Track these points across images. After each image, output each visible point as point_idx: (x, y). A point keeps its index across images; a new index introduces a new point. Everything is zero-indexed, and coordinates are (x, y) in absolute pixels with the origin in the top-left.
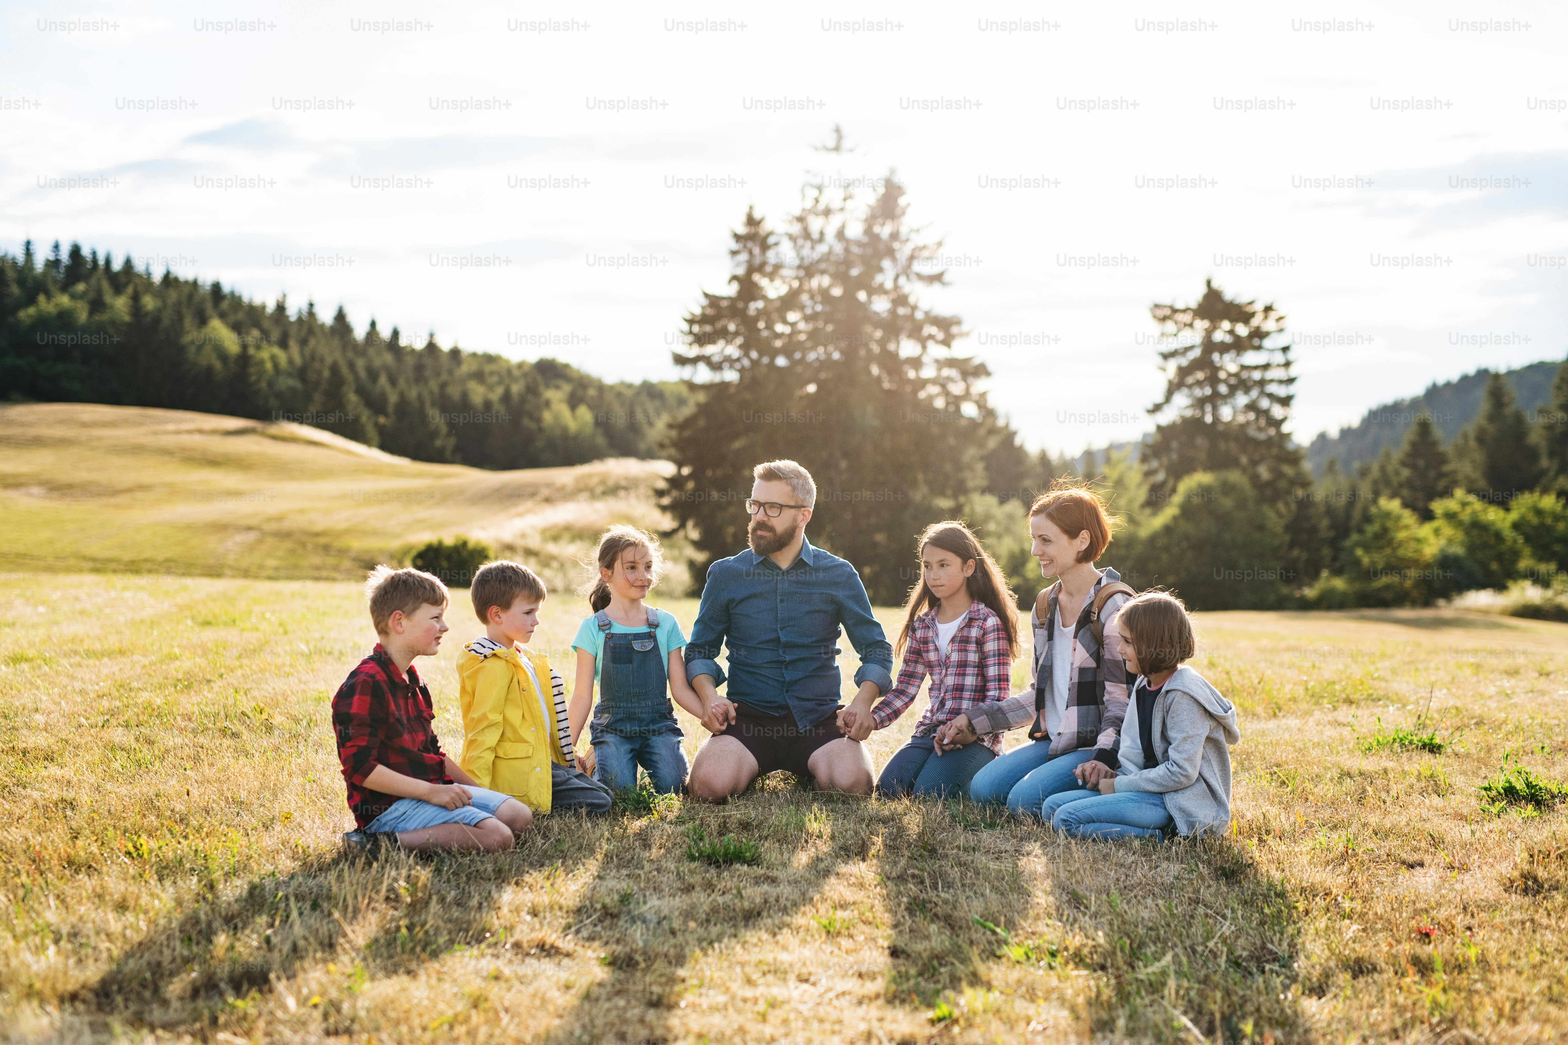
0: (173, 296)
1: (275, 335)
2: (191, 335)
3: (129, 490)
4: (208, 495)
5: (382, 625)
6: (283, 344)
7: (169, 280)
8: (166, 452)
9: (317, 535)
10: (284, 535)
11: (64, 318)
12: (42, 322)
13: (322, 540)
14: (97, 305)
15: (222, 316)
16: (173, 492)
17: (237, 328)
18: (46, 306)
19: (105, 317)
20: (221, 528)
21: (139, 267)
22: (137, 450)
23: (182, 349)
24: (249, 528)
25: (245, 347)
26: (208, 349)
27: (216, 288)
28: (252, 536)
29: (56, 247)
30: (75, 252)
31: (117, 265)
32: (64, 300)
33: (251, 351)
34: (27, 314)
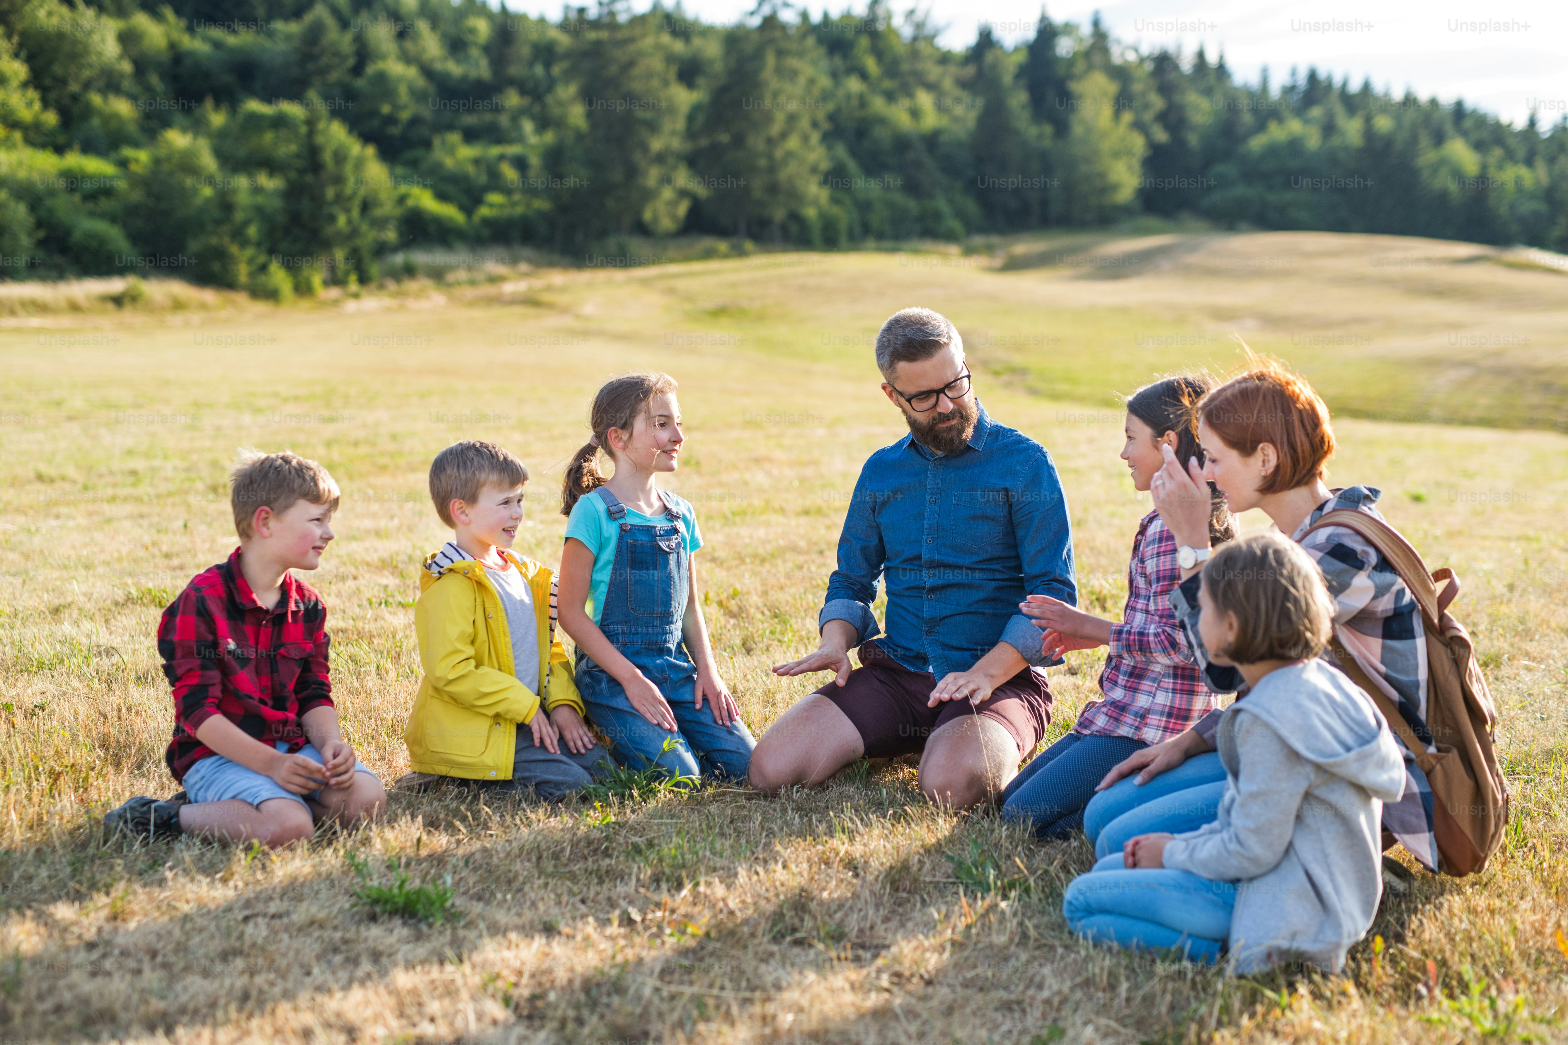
0: (1410, 116)
1: (1521, 153)
2: (1427, 157)
3: (1345, 323)
4: (1428, 328)
5: (244, 524)
6: (1529, 162)
7: (1409, 101)
8: (1388, 283)
9: (1538, 371)
10: (1502, 372)
11: (1294, 145)
12: (1273, 151)
13: (1545, 378)
14: (1329, 128)
15: (1464, 134)
16: (1390, 325)
17: (1479, 146)
18: (1276, 133)
19: (1336, 141)
20: (1433, 363)
21: (1378, 87)
22: (1359, 281)
23: (1414, 173)
24: (1463, 364)
25: (1484, 167)
26: (1444, 172)
27: (1459, 106)
28: (1466, 372)
29: (1294, 73)
30: (1312, 76)
31: (1355, 86)
32: (1295, 126)
33: (1492, 173)
34: (1257, 143)
